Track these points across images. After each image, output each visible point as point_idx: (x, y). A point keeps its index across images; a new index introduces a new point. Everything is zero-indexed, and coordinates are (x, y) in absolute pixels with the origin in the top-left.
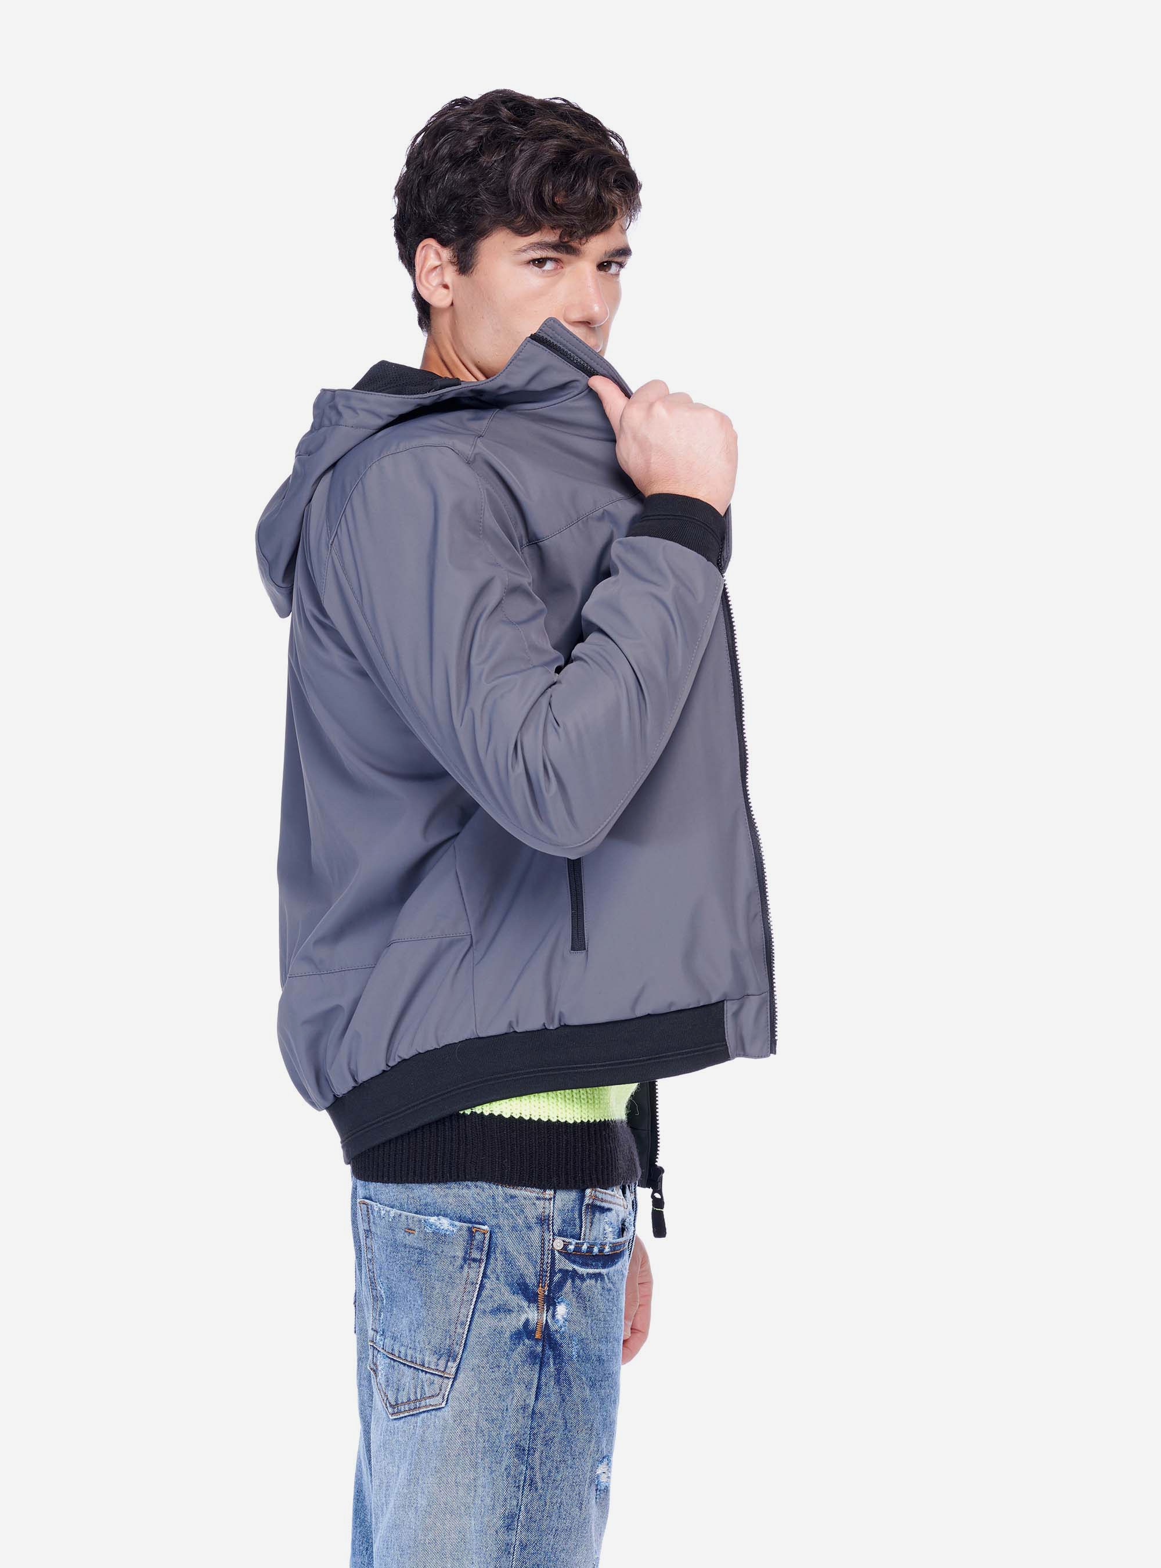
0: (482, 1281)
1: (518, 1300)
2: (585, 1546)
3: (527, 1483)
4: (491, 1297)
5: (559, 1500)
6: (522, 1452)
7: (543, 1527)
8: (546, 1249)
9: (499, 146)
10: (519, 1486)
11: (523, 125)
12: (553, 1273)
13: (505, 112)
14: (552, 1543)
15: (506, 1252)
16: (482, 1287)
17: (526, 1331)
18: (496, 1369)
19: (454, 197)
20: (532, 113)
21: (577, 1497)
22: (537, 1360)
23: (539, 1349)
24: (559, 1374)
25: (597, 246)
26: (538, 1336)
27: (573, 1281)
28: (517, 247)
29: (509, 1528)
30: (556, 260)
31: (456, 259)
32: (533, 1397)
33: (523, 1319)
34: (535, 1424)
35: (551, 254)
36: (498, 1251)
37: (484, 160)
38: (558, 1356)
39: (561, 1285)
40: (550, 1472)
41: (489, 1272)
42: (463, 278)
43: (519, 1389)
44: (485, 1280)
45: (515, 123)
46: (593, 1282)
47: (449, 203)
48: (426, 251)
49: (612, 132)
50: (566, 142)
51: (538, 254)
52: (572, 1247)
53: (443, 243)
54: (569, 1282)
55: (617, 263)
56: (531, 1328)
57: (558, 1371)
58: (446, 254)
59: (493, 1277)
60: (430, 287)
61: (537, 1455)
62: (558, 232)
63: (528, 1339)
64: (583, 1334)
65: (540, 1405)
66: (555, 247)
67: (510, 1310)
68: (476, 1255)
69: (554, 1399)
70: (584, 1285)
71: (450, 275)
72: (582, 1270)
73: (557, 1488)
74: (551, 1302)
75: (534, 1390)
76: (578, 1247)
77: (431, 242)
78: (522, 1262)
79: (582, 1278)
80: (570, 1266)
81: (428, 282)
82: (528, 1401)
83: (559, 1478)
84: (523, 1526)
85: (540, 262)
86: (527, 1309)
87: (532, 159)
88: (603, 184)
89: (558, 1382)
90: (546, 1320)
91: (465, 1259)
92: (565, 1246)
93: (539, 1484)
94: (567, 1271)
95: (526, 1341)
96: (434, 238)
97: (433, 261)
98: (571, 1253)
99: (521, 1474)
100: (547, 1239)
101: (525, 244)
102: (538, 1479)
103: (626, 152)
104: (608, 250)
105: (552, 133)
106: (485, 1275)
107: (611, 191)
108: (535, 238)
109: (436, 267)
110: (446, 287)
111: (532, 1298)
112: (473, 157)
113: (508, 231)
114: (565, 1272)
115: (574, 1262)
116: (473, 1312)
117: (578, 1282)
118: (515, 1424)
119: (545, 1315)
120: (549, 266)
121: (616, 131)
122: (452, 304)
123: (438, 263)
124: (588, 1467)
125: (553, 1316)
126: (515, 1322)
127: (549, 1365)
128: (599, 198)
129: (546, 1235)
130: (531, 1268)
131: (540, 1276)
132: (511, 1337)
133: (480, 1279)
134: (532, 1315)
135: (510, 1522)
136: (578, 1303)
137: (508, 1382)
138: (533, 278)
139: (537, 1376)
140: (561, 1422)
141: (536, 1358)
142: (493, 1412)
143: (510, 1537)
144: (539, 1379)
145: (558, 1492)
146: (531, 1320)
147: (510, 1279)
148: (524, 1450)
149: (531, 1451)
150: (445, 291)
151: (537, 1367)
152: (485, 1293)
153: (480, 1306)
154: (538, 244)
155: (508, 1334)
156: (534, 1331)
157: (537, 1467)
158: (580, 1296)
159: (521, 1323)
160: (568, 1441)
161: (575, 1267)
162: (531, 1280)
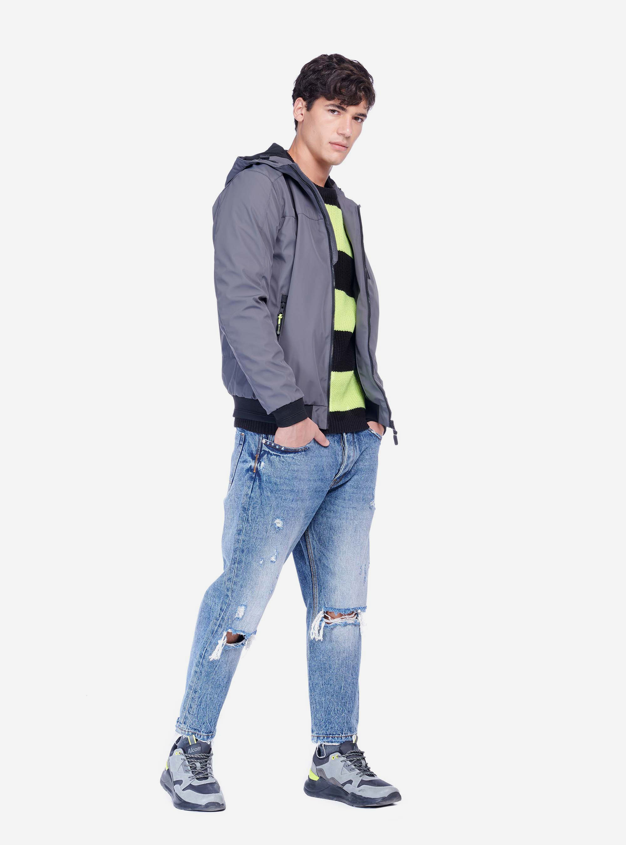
0: (241, 451)
1: (250, 459)
2: (269, 546)
3: (246, 520)
4: (243, 457)
5: (258, 528)
6: (245, 510)
7: (251, 536)
8: (260, 442)
9: (329, 70)
10: (243, 521)
11: (338, 65)
12: (261, 451)
13: (335, 60)
14: (254, 542)
15: (249, 442)
16: (241, 453)
17: (250, 469)
18: (240, 481)
19: (311, 84)
20: (344, 62)
21: (265, 528)
22: (253, 479)
23: (254, 476)
24: (260, 485)
25: (352, 110)
26: (254, 471)
27: (268, 455)
28: (325, 104)
29: (239, 534)
30: (338, 112)
31: (307, 106)
32: (250, 491)
33: (250, 465)
34: (250, 501)
35: (337, 109)
36: (247, 442)
37: (323, 73)
38: (260, 479)
39: (263, 455)
40: (254, 518)
41: (243, 449)
42: (308, 112)
43: (246, 488)
44: (242, 451)
45: (337, 63)
46: (275, 457)
47: (309, 86)
48: (299, 102)
49: (370, 75)
50: (350, 72)
51: (332, 108)
52: (268, 443)
53: (304, 100)
54: (266, 455)
55: (361, 119)
56: (252, 468)
57: (260, 484)
58: (304, 103)
59: (244, 450)
60: (297, 114)
61: (250, 511)
62: (340, 101)
63: (251, 472)
64: (269, 474)
65: (252, 495)
66: (338, 107)
67: (247, 462)
68: (241, 443)
69: (258, 494)
70: (271, 457)
71: (304, 111)
72: (271, 452)
73: (257, 524)
74: (259, 462)
75: (251, 489)
76: (270, 444)
77: (301, 99)
78: (253, 446)
79: (271, 455)
80: (267, 450)
81: (297, 112)
82: (248, 493)
83: (258, 520)
84: (244, 534)
85: (333, 111)
86: (251, 462)
87: (338, 75)
88: (358, 88)
89: (260, 488)
90: (257, 467)
91: (239, 444)
92: (266, 442)
93: (250, 522)
94: (266, 451)
95: (250, 472)
96: (302, 97)
97: (300, 105)
98: (268, 445)
99: (244, 517)
100: (260, 439)
101: (328, 104)
102: (250, 519)
103: (373, 82)
104: (357, 112)
105: (346, 69)
106: (242, 450)
107: (360, 91)
108: (332, 102)
109: (301, 108)
110: (302, 115)
111: (254, 458)
112: (320, 71)
113: (325, 98)
114: (265, 451)
115: (269, 448)
116: (238, 462)
117: (269, 455)
118: (244, 500)
119: (257, 465)
120: (336, 113)
121: (372, 75)
122: (303, 121)
123: (301, 106)
124: (270, 519)
125: (260, 465)
126: (247, 466)
127: (257, 482)
128: (356, 93)
129: (260, 438)
130: (255, 448)
131: (257, 451)
132: (246, 470)
133: (241, 450)
134: (253, 464)
135: (239, 532)
136: (269, 463)
137: (243, 486)
138: (330, 116)
139: (252, 484)
140: (259, 502)
141: (252, 479)
142: (239, 495)
143: (239, 537)
144: (253, 486)
145: (257, 525)
146: (252, 465)
147: (248, 451)
148: (246, 509)
149: (248, 509)
150: (301, 116)
151: (253, 482)
152: (242, 455)
153: (240, 460)
154: (333, 105)
155: (245, 469)
156: (253, 470)
157: (250, 515)
158: (270, 461)
159: (249, 466)
160: (262, 508)
161: (269, 451)
162: (254, 452)
